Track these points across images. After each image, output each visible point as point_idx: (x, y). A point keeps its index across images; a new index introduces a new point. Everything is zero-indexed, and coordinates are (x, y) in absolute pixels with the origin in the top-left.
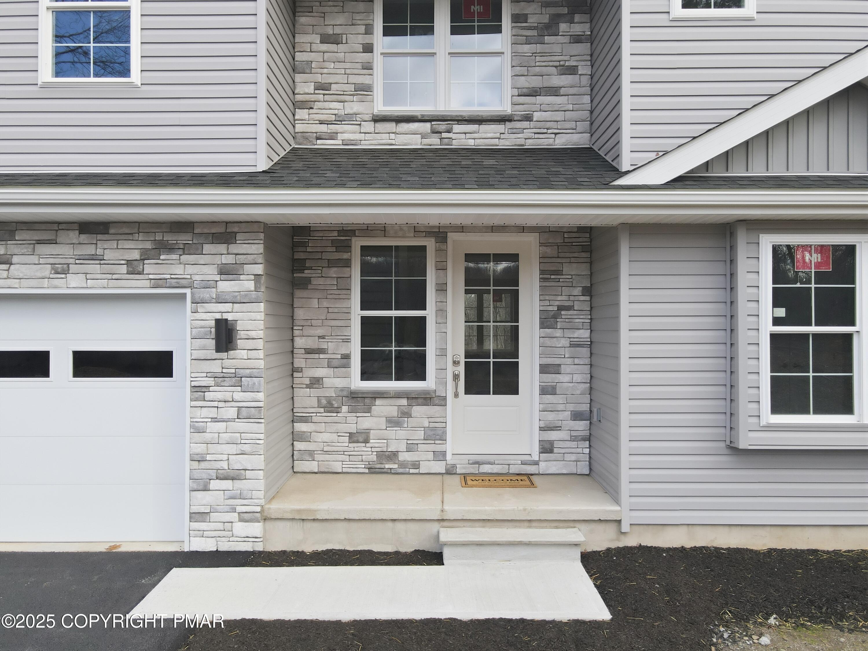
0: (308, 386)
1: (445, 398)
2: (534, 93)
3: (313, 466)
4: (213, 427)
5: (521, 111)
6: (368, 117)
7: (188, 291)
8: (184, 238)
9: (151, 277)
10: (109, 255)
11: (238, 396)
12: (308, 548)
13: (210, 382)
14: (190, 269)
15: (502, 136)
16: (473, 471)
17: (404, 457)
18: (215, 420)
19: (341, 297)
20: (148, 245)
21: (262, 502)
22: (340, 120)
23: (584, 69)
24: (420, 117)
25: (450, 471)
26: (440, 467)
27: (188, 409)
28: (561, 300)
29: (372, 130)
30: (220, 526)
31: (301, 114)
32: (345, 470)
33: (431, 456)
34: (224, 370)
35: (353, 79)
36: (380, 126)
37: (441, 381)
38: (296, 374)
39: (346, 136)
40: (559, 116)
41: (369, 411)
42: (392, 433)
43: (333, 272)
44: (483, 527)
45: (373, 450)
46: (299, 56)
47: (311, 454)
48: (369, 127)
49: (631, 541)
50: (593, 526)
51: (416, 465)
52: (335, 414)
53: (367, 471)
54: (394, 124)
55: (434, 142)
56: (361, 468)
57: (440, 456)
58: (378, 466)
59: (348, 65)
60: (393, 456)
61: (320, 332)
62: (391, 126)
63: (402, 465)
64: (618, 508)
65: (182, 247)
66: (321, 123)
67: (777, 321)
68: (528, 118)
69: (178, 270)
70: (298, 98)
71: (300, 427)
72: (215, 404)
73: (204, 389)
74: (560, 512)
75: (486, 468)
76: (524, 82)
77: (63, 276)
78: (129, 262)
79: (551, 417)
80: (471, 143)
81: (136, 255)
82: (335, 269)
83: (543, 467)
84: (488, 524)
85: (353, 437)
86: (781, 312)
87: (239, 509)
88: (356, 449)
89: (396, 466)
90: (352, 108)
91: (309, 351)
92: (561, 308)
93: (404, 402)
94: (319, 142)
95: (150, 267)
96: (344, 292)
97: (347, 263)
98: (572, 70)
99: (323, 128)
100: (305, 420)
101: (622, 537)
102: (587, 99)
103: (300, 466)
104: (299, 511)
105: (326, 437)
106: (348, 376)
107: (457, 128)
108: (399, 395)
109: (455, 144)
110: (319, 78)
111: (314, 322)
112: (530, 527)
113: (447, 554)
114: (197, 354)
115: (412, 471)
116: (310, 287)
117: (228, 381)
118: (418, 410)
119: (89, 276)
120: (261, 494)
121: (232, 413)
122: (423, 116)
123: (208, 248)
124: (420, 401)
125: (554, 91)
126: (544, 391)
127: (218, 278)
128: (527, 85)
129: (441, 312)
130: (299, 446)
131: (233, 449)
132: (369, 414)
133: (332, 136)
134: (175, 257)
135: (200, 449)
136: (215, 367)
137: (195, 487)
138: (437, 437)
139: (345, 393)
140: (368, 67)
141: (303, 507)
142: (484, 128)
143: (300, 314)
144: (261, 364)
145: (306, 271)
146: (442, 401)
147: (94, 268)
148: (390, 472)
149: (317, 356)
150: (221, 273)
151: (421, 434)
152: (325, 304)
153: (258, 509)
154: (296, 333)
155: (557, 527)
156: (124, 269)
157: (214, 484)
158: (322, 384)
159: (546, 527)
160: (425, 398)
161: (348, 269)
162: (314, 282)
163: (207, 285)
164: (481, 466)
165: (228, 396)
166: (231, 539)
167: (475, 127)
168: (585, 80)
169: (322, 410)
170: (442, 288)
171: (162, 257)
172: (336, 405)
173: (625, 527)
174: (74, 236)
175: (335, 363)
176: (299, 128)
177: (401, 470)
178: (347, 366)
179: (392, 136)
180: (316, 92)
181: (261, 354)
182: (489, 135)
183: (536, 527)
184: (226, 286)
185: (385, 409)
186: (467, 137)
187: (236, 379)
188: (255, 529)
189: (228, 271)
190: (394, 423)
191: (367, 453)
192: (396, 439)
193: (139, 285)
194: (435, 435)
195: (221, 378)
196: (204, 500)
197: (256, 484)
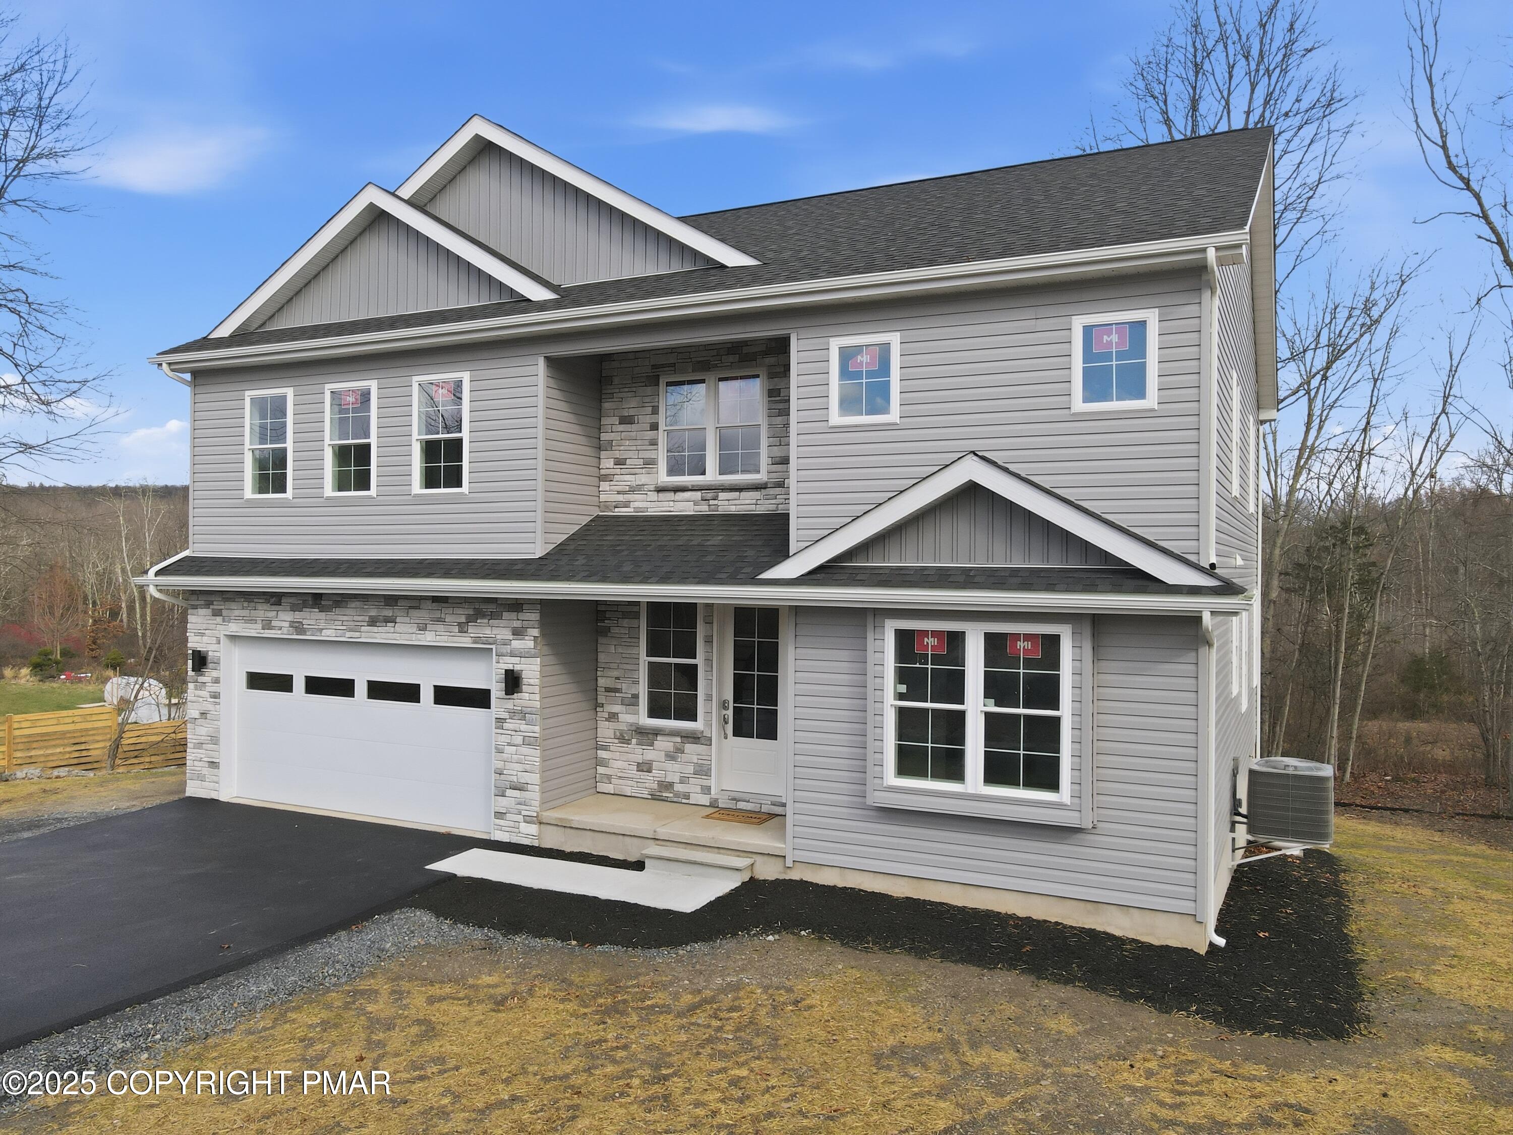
0: (607, 720)
1: (710, 739)
2: (784, 460)
3: (609, 788)
4: (508, 749)
5: (775, 478)
6: (652, 488)
7: (493, 647)
8: (492, 607)
9: (472, 635)
10: (448, 619)
11: (524, 727)
12: (568, 849)
13: (506, 715)
14: (495, 631)
15: (759, 502)
16: (731, 806)
17: (678, 787)
18: (509, 744)
19: (632, 644)
20: (471, 612)
21: (538, 809)
22: (633, 490)
24: (690, 488)
25: (713, 804)
26: (705, 800)
27: (494, 734)
29: (656, 499)
30: (512, 824)
31: (604, 486)
32: (633, 794)
33: (698, 789)
34: (515, 708)
35: (643, 454)
36: (662, 496)
37: (708, 724)
38: (598, 709)
39: (636, 504)
41: (652, 745)
42: (670, 765)
43: (625, 622)
44: (685, 849)
45: (655, 779)
46: (604, 437)
47: (609, 777)
48: (653, 496)
49: (795, 875)
50: (766, 858)
51: (687, 796)
52: (626, 745)
53: (650, 797)
54: (672, 494)
55: (704, 509)
56: (645, 794)
57: (706, 790)
58: (658, 794)
59: (639, 442)
60: (669, 786)
61: (616, 673)
62: (670, 495)
63: (677, 795)
64: (784, 846)
65: (490, 613)
66: (619, 493)
67: (900, 697)
68: (780, 485)
69: (488, 631)
70: (603, 472)
71: (602, 754)
72: (509, 732)
73: (503, 721)
74: (739, 843)
75: (742, 805)
77: (423, 632)
78: (459, 624)
80: (733, 509)
81: (463, 619)
82: (626, 620)
84: (689, 846)
85: (640, 767)
86: (903, 688)
87: (524, 813)
88: (642, 777)
89: (671, 795)
90: (640, 480)
91: (608, 690)
93: (678, 739)
94: (617, 510)
95: (471, 628)
96: (633, 640)
97: (637, 616)
99: (621, 498)
100: (605, 748)
101: (788, 871)
103: (602, 787)
104: (561, 819)
105: (619, 764)
106: (637, 713)
107: (722, 495)
108: (673, 733)
109: (721, 510)
110: (617, 454)
111: (612, 665)
112: (719, 853)
113: (648, 863)
114: (501, 694)
115: (684, 801)
116: (609, 634)
117: (517, 716)
118: (689, 747)
119: (437, 633)
120: (537, 803)
121: (518, 740)
122: (693, 486)
123: (506, 615)
124: (690, 740)
127: (511, 637)
128: (779, 455)
129: (708, 661)
130: (601, 770)
131: (519, 767)
132: (652, 748)
133: (626, 505)
134: (486, 621)
135: (500, 765)
136: (508, 705)
137: (497, 793)
138: (704, 773)
139: (634, 728)
140: (654, 443)
141: (563, 817)
142: (744, 494)
143: (602, 657)
144: (538, 704)
145: (606, 621)
146: (709, 742)
147: (440, 627)
148: (667, 800)
149: (613, 694)
150: (513, 634)
151: (691, 769)
152: (620, 650)
153: (535, 814)
154: (599, 673)
155: (738, 856)
156: (456, 629)
157: (509, 792)
158: (618, 719)
159: (730, 855)
160: (694, 738)
161: (636, 621)
162: (615, 630)
163: (506, 643)
164: (738, 803)
165: (516, 727)
166: (519, 835)
167: (735, 494)
169: (616, 741)
170: (709, 641)
171: (478, 621)
172: (627, 738)
173: (789, 863)
174: (429, 603)
175: (626, 701)
176: (603, 498)
177: (675, 799)
178: (636, 704)
179: (672, 504)
180: (615, 467)
181: (537, 697)
182: (747, 502)
183: (723, 854)
184: (517, 644)
185: (664, 744)
186: (729, 504)
187: (522, 715)
188: (533, 829)
189: (518, 633)
190: (671, 757)
191: (650, 781)
192: (672, 772)
193: (465, 641)
194: (703, 771)
195: (513, 713)
196: (503, 803)
197: (534, 795)
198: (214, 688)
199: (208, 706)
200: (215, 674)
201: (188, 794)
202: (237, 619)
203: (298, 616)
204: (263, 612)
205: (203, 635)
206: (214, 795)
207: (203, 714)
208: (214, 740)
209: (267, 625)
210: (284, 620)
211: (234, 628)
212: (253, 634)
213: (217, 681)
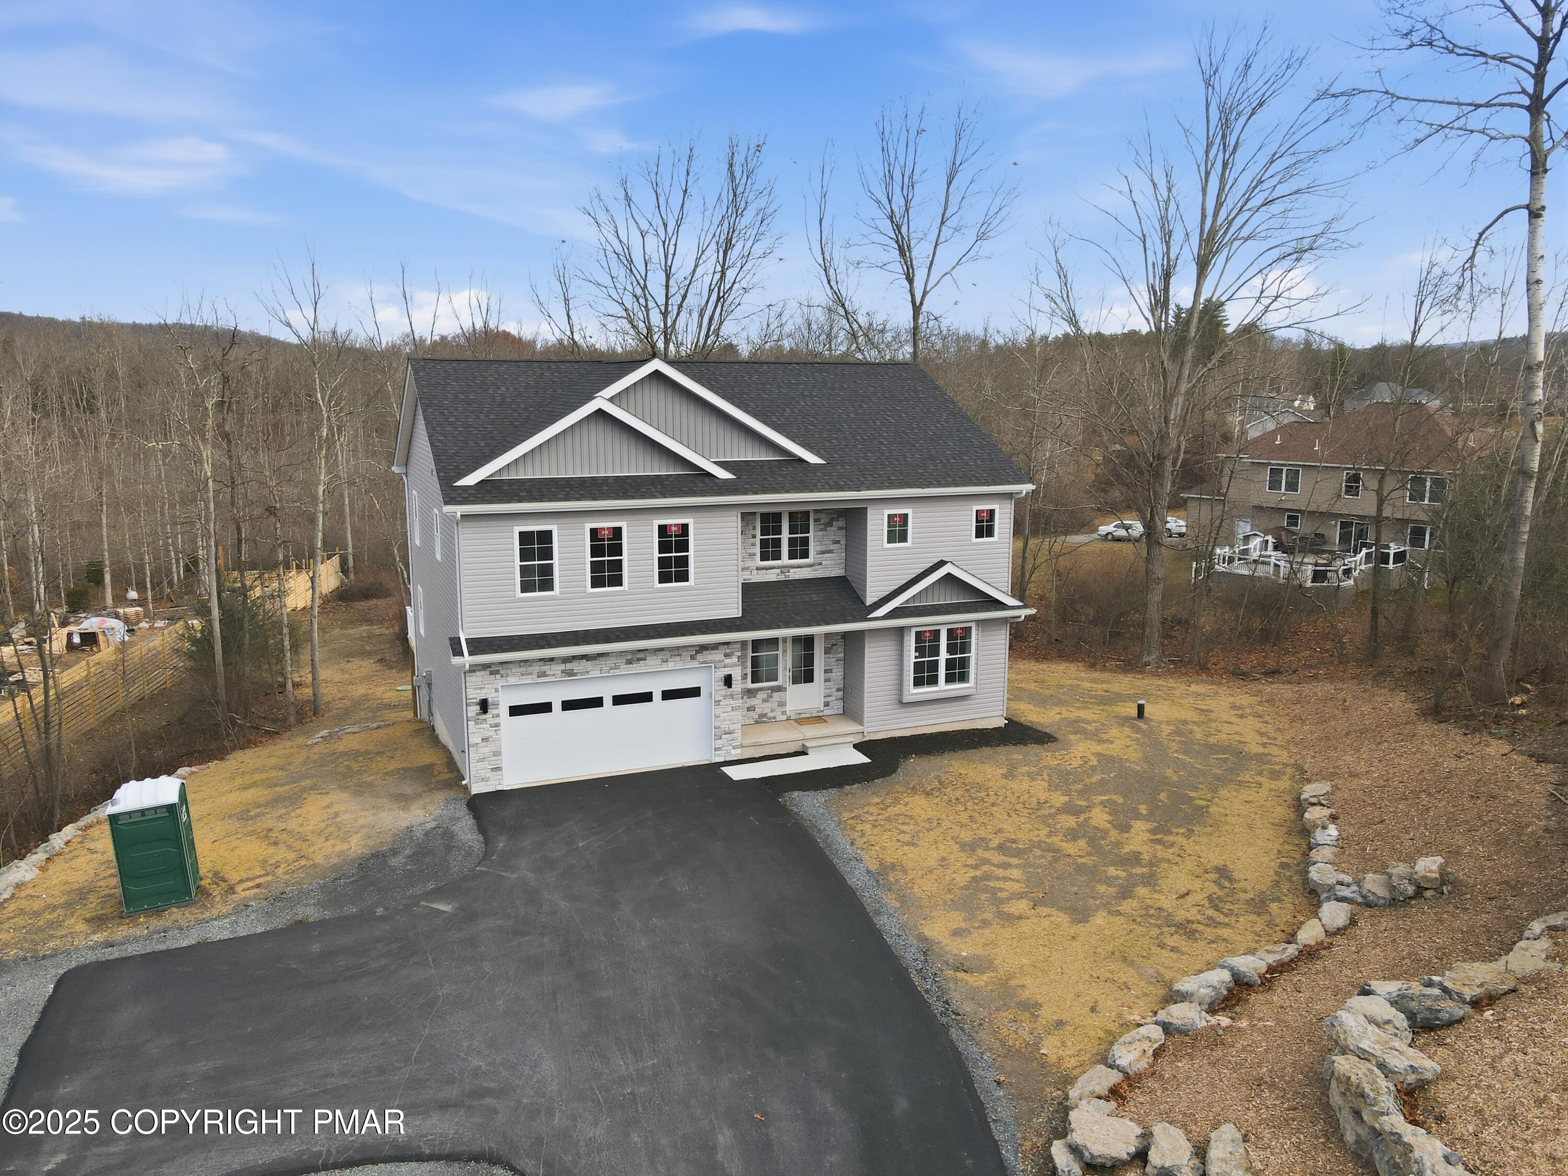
1: (785, 688)
2: (823, 552)
4: (722, 715)
5: (818, 561)
6: (754, 568)
7: (713, 665)
9: (700, 660)
10: (684, 653)
11: (732, 702)
12: (757, 756)
13: (721, 698)
14: (714, 656)
15: (810, 573)
16: (797, 717)
17: (769, 715)
20: (698, 649)
21: (741, 741)
23: (843, 542)
24: (774, 567)
25: (790, 719)
26: (784, 718)
27: (714, 709)
28: (834, 642)
29: (756, 574)
30: (726, 752)
32: (745, 723)
33: (780, 713)
34: (727, 694)
35: (748, 551)
36: (760, 572)
37: (784, 681)
39: (745, 577)
40: (833, 562)
42: (765, 705)
44: (821, 740)
45: (757, 713)
48: (755, 572)
49: (867, 739)
50: (858, 734)
51: (775, 718)
53: (755, 723)
55: (782, 578)
56: (752, 722)
57: (784, 713)
58: (759, 720)
59: (745, 545)
60: (765, 715)
62: (764, 572)
63: (769, 718)
64: (864, 727)
65: (711, 648)
67: (916, 658)
68: (821, 564)
69: (708, 658)
73: (720, 701)
74: (841, 732)
75: (802, 716)
76: (819, 548)
77: (665, 665)
78: (691, 656)
79: (828, 691)
80: (797, 577)
83: (825, 713)
84: (822, 738)
85: (748, 709)
86: (917, 654)
87: (733, 744)
88: (750, 714)
89: (767, 719)
90: (748, 565)
92: (833, 645)
93: (767, 692)
95: (699, 657)
98: (838, 542)
101: (864, 737)
102: (844, 555)
106: (747, 683)
107: (792, 570)
108: (765, 688)
109: (791, 578)
112: (832, 738)
113: (809, 751)
114: (717, 688)
115: (772, 721)
117: (729, 697)
118: (775, 694)
119: (676, 662)
121: (729, 709)
124: (775, 690)
125: (831, 552)
126: (826, 681)
127: (724, 659)
129: (784, 651)
132: (755, 698)
134: (707, 654)
135: (718, 724)
136: (724, 693)
137: (715, 738)
139: (746, 690)
140: (754, 545)
142: (802, 569)
144: (740, 690)
147: (678, 658)
148: (764, 722)
150: (725, 656)
151: (776, 705)
153: (740, 743)
156: (689, 658)
157: (723, 736)
159: (842, 737)
160: (778, 689)
163: (720, 661)
165: (729, 703)
167: (797, 570)
168: (844, 547)
171: (701, 655)
172: (743, 696)
173: (865, 734)
177: (769, 721)
178: (746, 679)
179: (763, 576)
181: (741, 686)
182: (805, 573)
183: (834, 738)
184: (727, 661)
185: (762, 695)
186: (795, 575)
187: (732, 696)
188: (739, 751)
189: (727, 655)
190: (765, 701)
191: (755, 715)
192: (766, 708)
193: (695, 664)
194: (782, 704)
195: (725, 697)
196: (719, 743)
197: (738, 734)
198: (496, 721)
199: (491, 733)
200: (495, 712)
201: (473, 793)
202: (514, 675)
203: (569, 666)
204: (536, 668)
205: (481, 688)
206: (499, 788)
207: (485, 740)
208: (497, 754)
209: (543, 674)
210: (558, 668)
211: (512, 680)
212: (530, 681)
213: (498, 716)
